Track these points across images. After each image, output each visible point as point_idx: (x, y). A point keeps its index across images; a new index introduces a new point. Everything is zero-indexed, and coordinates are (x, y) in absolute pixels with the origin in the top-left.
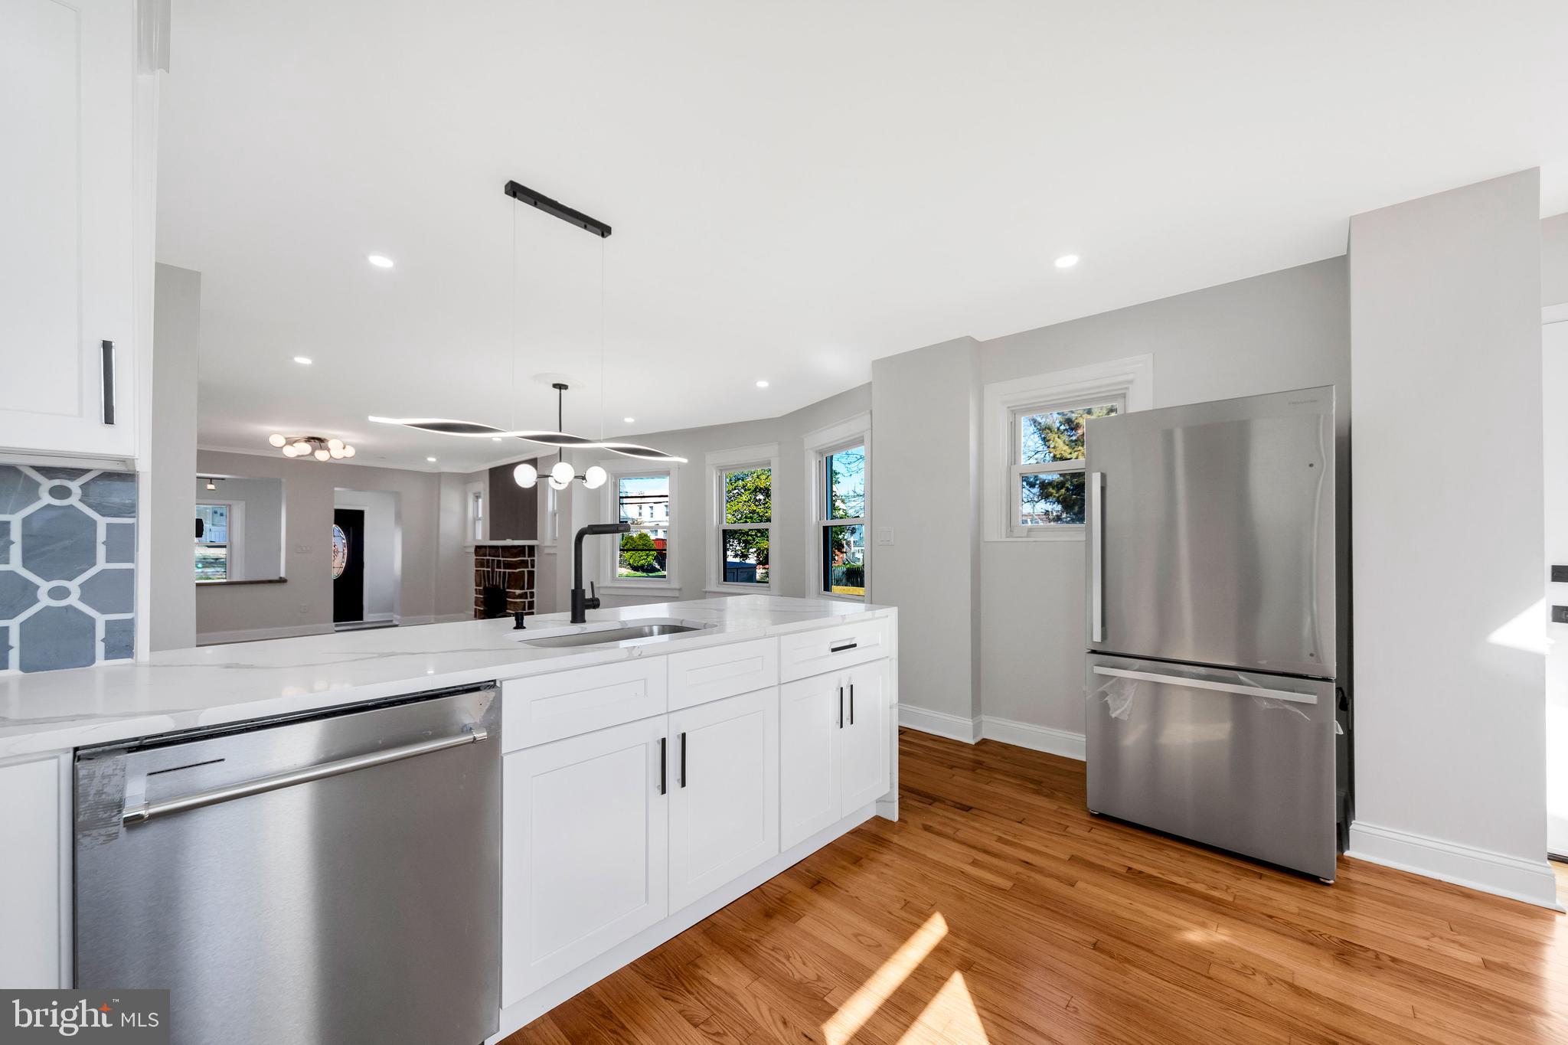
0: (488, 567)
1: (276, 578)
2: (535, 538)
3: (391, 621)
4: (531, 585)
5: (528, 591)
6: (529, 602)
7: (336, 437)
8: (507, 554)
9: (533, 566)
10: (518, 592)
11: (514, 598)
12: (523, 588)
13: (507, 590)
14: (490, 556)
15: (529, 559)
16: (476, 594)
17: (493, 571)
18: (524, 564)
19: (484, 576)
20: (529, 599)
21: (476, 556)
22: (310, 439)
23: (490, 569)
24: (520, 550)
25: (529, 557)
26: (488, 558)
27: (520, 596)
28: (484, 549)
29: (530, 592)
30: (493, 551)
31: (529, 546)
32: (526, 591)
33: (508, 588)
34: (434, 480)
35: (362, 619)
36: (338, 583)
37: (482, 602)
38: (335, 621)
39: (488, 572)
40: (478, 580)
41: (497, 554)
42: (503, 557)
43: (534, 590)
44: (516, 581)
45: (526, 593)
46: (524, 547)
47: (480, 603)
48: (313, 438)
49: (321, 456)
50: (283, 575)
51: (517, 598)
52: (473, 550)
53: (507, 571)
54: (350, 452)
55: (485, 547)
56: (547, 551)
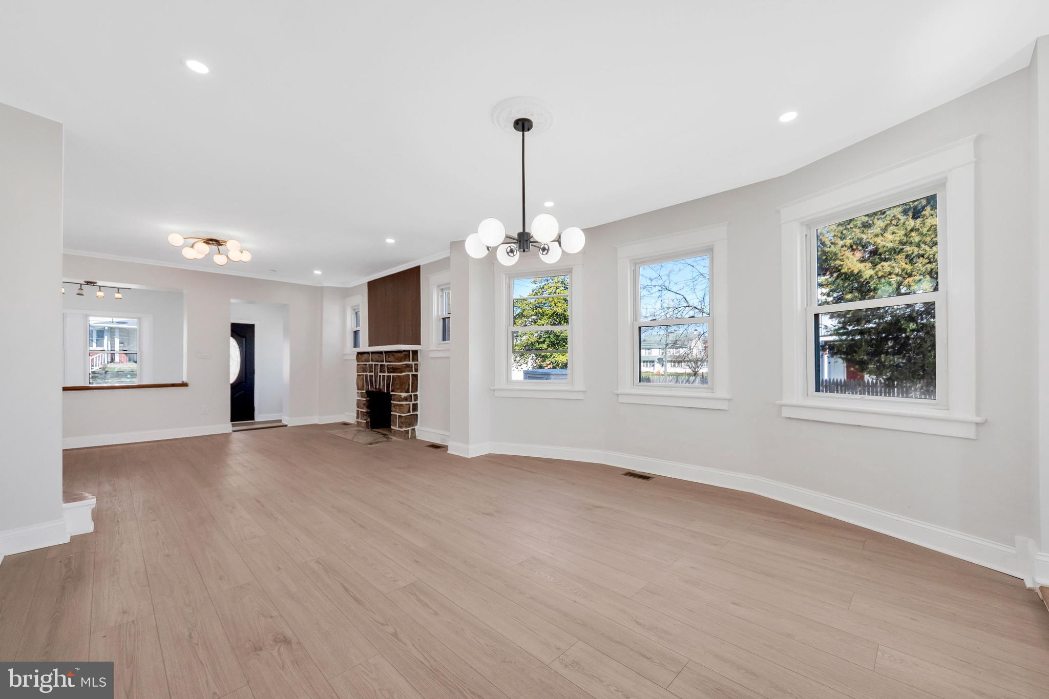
0: (371, 371)
1: (180, 382)
2: (418, 342)
3: (280, 421)
4: (415, 388)
5: (413, 394)
6: (413, 404)
7: (232, 238)
8: (391, 358)
9: (416, 370)
10: (404, 395)
11: (400, 401)
12: (408, 391)
13: (391, 393)
14: (372, 361)
15: (413, 363)
16: (358, 397)
17: (376, 376)
18: (409, 367)
19: (367, 382)
20: (413, 402)
21: (358, 362)
22: (209, 241)
23: (373, 374)
24: (405, 355)
25: (413, 361)
26: (370, 363)
27: (406, 399)
28: (366, 356)
29: (414, 395)
30: (376, 356)
31: (413, 351)
32: (410, 394)
33: (392, 391)
34: (317, 293)
35: (253, 419)
36: (234, 387)
37: (364, 404)
38: (232, 421)
39: (371, 376)
40: (360, 384)
41: (380, 360)
42: (386, 361)
43: (418, 393)
44: (402, 384)
45: (411, 396)
46: (409, 351)
47: (362, 406)
48: (212, 240)
49: (220, 260)
50: (185, 380)
51: (402, 401)
52: (355, 357)
53: (392, 375)
54: (246, 257)
55: (368, 353)
56: (432, 355)
